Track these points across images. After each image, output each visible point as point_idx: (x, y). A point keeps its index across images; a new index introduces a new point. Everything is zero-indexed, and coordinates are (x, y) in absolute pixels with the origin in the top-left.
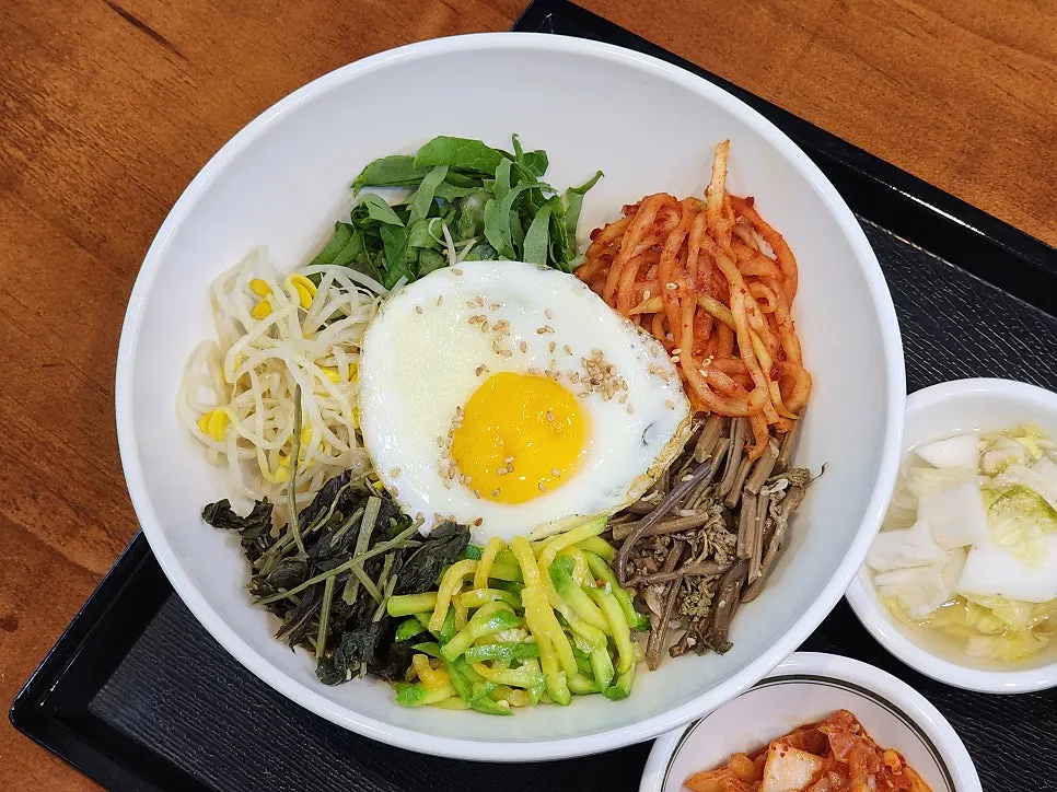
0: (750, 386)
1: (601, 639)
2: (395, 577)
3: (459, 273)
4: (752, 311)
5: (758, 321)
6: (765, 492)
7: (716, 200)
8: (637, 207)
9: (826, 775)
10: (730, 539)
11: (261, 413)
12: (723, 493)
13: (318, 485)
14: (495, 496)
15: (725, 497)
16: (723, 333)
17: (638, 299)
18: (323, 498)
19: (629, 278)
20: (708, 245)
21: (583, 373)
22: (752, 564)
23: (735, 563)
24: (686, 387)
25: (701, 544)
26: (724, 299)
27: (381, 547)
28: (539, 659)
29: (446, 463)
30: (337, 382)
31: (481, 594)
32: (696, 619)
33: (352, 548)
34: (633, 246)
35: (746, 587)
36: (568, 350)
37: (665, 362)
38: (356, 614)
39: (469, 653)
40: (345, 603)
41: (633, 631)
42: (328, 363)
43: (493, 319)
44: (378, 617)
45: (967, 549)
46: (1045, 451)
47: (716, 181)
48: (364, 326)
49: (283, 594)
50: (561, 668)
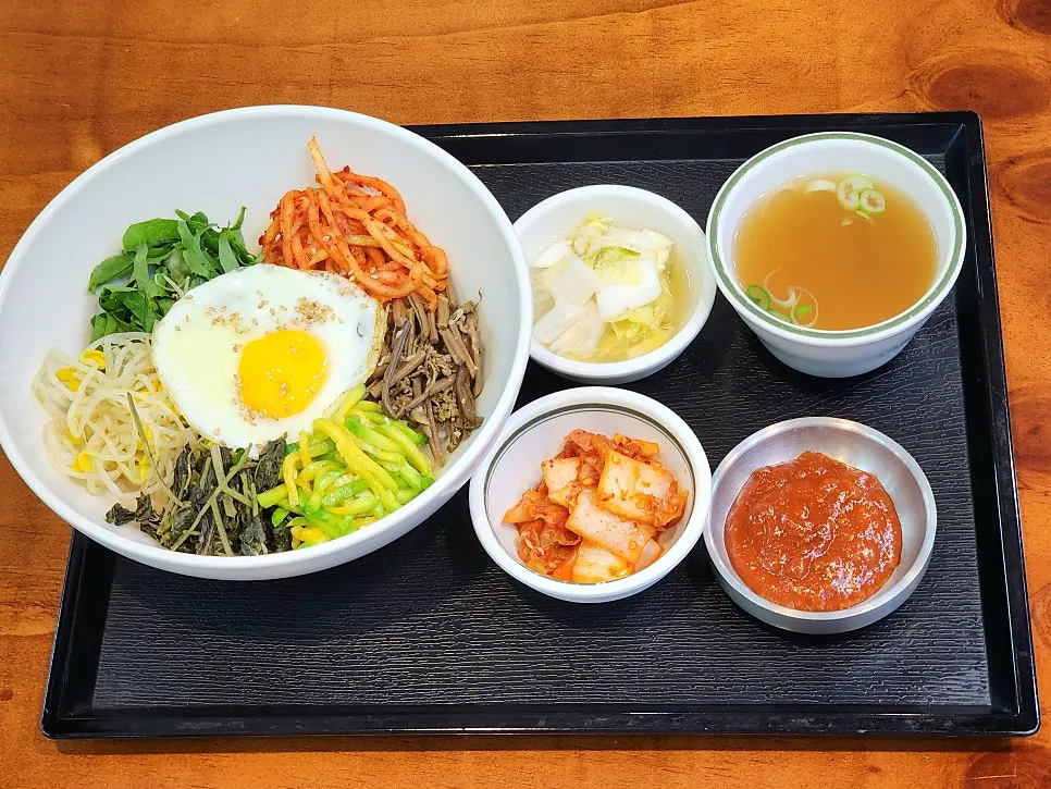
0: (407, 271)
1: (400, 458)
2: (253, 485)
3: (190, 298)
4: (384, 228)
5: (392, 234)
6: (451, 322)
7: (325, 179)
8: (279, 208)
9: (585, 462)
10: (447, 358)
11: (110, 444)
12: (426, 335)
13: (171, 469)
14: (287, 412)
15: (429, 337)
16: (373, 253)
17: (310, 256)
18: (179, 471)
19: (298, 247)
20: (335, 207)
21: (300, 316)
22: (469, 366)
23: (457, 373)
24: (368, 291)
25: (430, 369)
26: (364, 231)
27: (233, 471)
28: (370, 489)
29: (245, 412)
30: (150, 395)
31: (312, 468)
32: (453, 419)
33: (216, 484)
34: (290, 230)
35: (473, 382)
36: (282, 307)
37: (347, 284)
38: (241, 522)
39: (324, 502)
40: (230, 518)
41: (417, 444)
42: (138, 386)
43: (226, 315)
44: (256, 513)
45: (594, 298)
46: (608, 224)
47: (320, 165)
48: (148, 357)
49: (186, 534)
50: (386, 488)
